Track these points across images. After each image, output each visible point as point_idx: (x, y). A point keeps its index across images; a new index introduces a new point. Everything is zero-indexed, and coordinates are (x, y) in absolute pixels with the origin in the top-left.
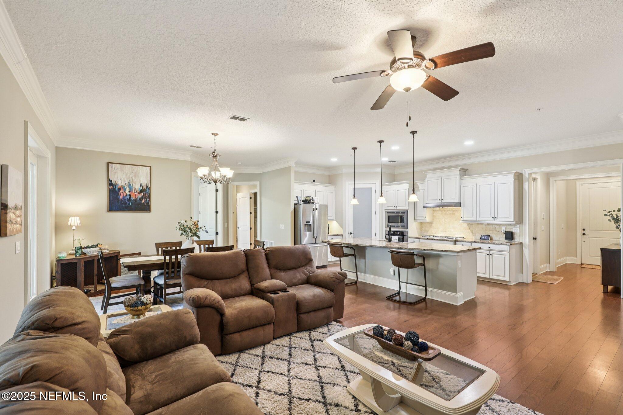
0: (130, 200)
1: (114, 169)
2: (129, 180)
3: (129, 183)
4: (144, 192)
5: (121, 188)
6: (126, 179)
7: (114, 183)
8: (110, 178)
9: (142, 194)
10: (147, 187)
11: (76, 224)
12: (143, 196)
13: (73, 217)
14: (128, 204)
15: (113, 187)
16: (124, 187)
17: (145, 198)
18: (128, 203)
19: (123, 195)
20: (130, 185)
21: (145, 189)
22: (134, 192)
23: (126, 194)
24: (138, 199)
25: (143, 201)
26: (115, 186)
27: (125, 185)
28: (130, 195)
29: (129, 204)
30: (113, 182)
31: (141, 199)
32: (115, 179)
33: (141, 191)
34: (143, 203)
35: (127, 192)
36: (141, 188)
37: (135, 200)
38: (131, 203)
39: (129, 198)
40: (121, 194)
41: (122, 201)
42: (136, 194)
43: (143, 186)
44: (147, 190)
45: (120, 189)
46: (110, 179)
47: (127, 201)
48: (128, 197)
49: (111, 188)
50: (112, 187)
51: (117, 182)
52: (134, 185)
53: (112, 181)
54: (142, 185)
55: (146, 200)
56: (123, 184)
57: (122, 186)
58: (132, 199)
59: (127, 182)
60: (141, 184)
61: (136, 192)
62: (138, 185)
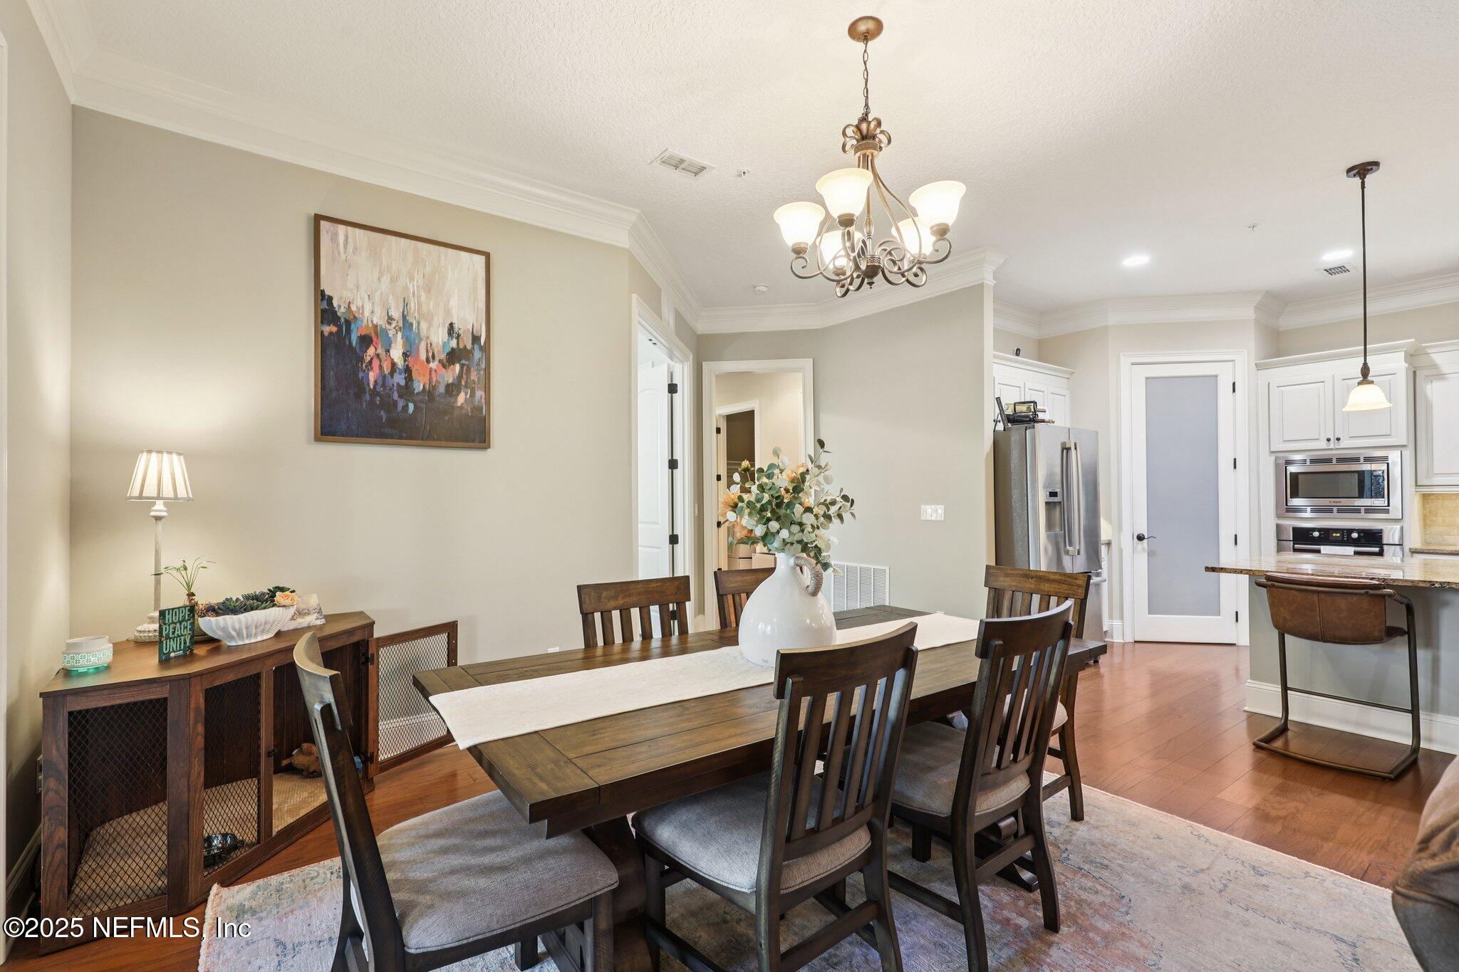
0: (406, 391)
1: (341, 248)
2: (406, 305)
3: (404, 317)
4: (463, 362)
5: (373, 335)
6: (391, 297)
7: (343, 310)
8: (325, 286)
9: (457, 367)
10: (476, 339)
11: (167, 492)
12: (460, 377)
13: (154, 455)
14: (400, 408)
15: (340, 328)
16: (385, 332)
17: (466, 387)
18: (401, 403)
19: (381, 367)
20: (406, 325)
21: (469, 346)
22: (423, 356)
23: (393, 364)
24: (442, 389)
25: (461, 399)
26: (348, 323)
27: (390, 324)
28: (408, 370)
29: (406, 407)
30: (340, 306)
31: (452, 389)
32: (347, 295)
33: (453, 356)
34: (461, 408)
35: (397, 354)
36: (453, 343)
37: (430, 393)
38: (411, 406)
39: (403, 383)
40: (370, 362)
41: (374, 393)
42: (433, 365)
43: (459, 335)
44: (477, 354)
45: (366, 341)
46: (327, 293)
47: (396, 396)
48: (399, 379)
49: (331, 333)
50: (334, 329)
51: (354, 308)
52: (424, 325)
53: (335, 303)
54: (456, 330)
55: (473, 395)
56: (379, 319)
57: (376, 326)
58: (418, 386)
59: (396, 314)
60: (451, 325)
61: (433, 357)
62: (440, 330)
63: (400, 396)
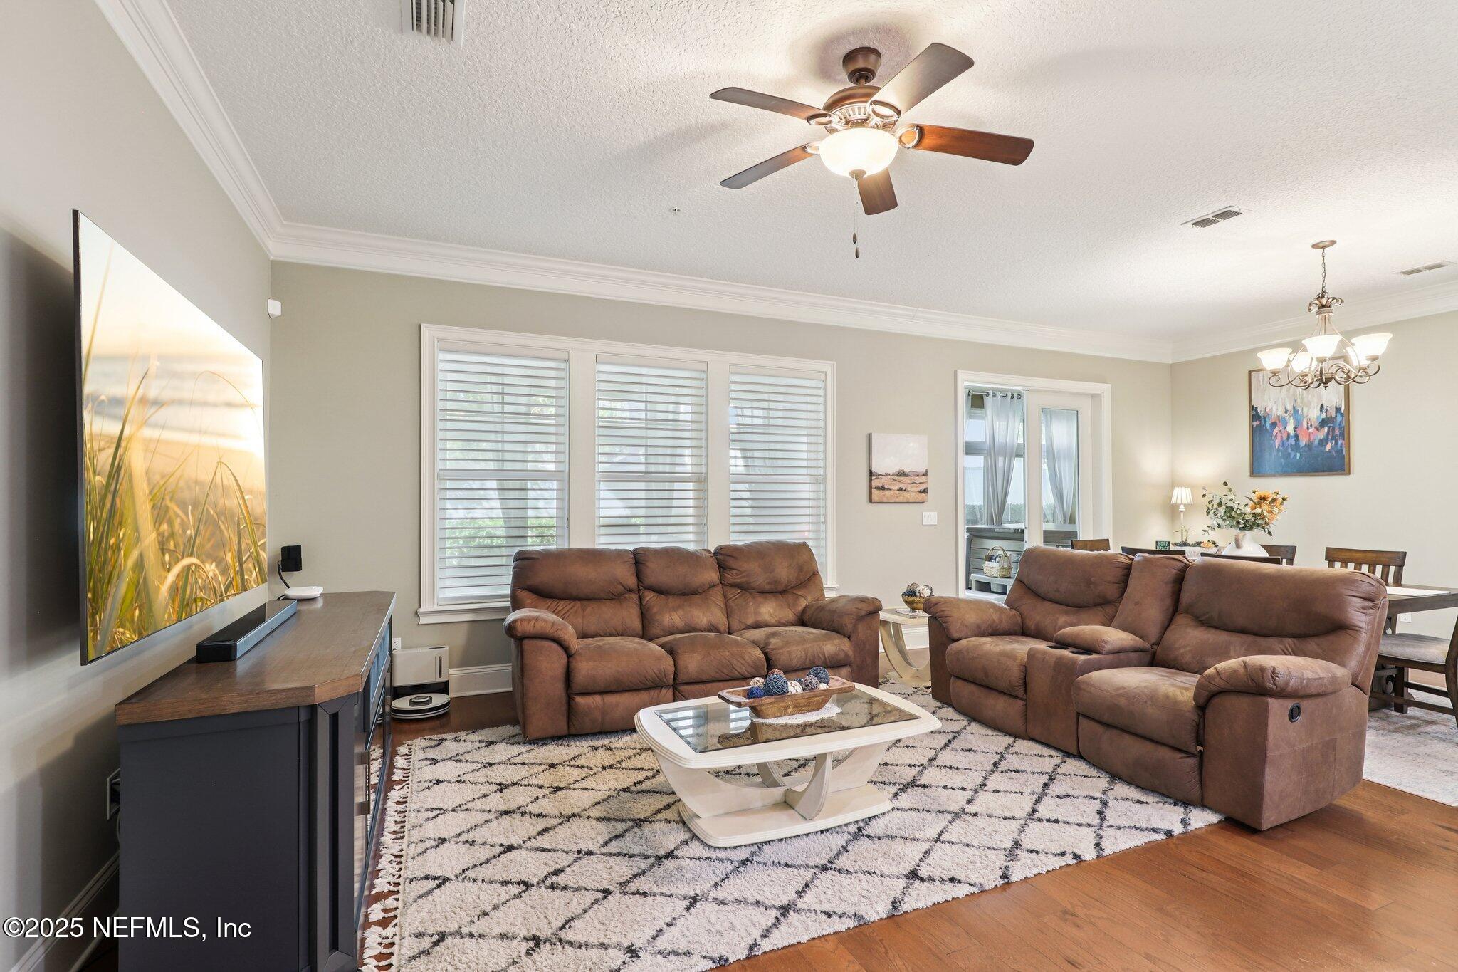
0: (1296, 447)
1: (1261, 383)
2: (1295, 401)
3: (1294, 408)
4: (1330, 425)
5: (1277, 421)
6: (1287, 401)
7: (1262, 412)
8: (1254, 404)
9: (1326, 428)
10: (1338, 410)
11: (1185, 502)
12: (1328, 434)
13: (1180, 488)
14: (1292, 457)
15: (1261, 421)
16: (1284, 418)
17: (1332, 439)
18: (1293, 454)
19: (1282, 436)
20: (1295, 411)
21: (1334, 415)
22: (1305, 426)
23: (1289, 434)
24: (1316, 443)
25: (1329, 447)
26: (1265, 418)
27: (1286, 413)
28: (1296, 436)
29: (1295, 456)
31: (1323, 442)
32: (1264, 404)
33: (1323, 423)
34: (1329, 452)
35: (1290, 429)
36: (1324, 416)
37: (1309, 446)
38: (1298, 455)
39: (1293, 443)
40: (1276, 435)
41: (1278, 451)
42: (1311, 430)
43: (1327, 410)
44: (1339, 418)
45: (1274, 425)
46: (1255, 406)
47: (1289, 450)
48: (1292, 441)
49: (1257, 425)
50: (1258, 422)
51: (1267, 410)
52: (1305, 410)
53: (1259, 410)
54: (1325, 408)
55: (1336, 443)
56: (1280, 412)
57: (1279, 417)
58: (1302, 443)
59: (1289, 407)
60: (1322, 405)
61: (1311, 426)
62: (1315, 410)
63: (1292, 450)
